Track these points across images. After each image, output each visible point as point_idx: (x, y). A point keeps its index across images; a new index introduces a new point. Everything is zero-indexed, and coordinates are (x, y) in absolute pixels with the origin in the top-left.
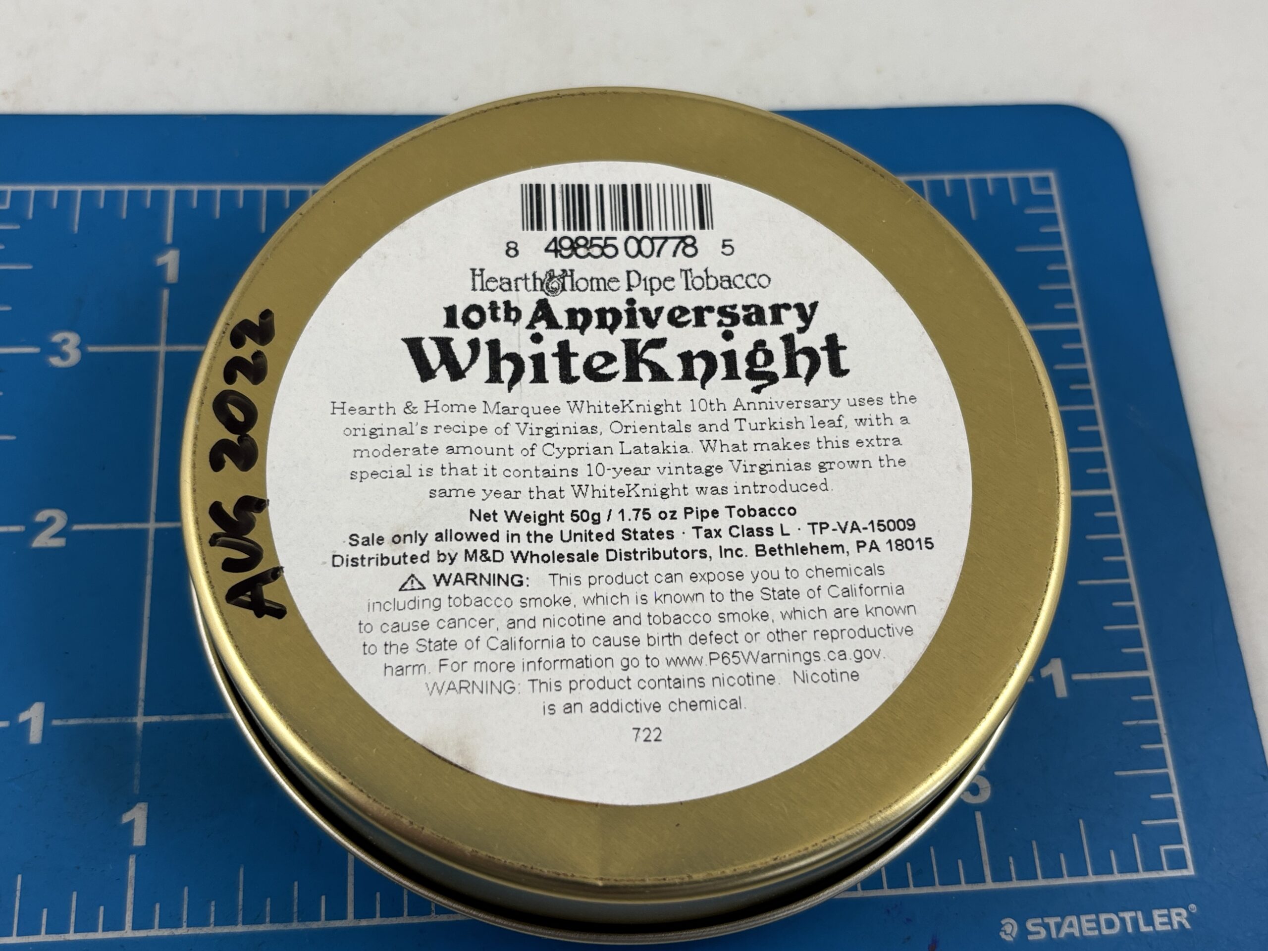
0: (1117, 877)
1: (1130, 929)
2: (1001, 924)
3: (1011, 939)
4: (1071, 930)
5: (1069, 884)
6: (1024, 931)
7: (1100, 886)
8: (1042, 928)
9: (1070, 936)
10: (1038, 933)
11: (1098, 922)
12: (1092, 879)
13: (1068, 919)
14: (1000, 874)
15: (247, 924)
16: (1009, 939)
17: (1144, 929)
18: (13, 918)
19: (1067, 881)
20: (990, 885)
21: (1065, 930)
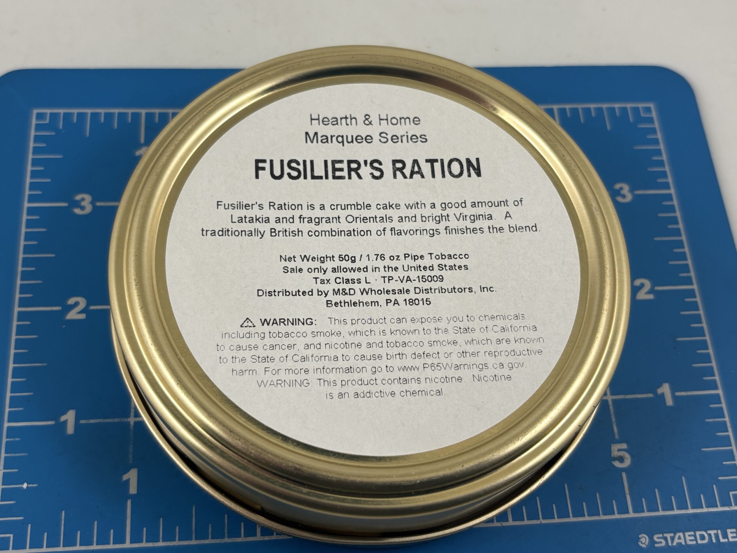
0: (705, 510)
1: (714, 541)
2: (639, 537)
3: (645, 546)
4: (680, 541)
5: (678, 514)
6: (652, 542)
7: (695, 515)
8: (662, 539)
9: (680, 544)
10: (661, 542)
11: (695, 536)
12: (691, 511)
13: (678, 535)
14: (638, 509)
15: (198, 540)
16: (643, 546)
17: (722, 540)
18: (60, 536)
19: (676, 512)
20: (632, 515)
21: (676, 541)
